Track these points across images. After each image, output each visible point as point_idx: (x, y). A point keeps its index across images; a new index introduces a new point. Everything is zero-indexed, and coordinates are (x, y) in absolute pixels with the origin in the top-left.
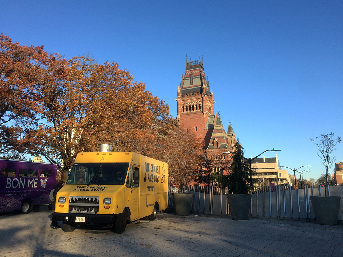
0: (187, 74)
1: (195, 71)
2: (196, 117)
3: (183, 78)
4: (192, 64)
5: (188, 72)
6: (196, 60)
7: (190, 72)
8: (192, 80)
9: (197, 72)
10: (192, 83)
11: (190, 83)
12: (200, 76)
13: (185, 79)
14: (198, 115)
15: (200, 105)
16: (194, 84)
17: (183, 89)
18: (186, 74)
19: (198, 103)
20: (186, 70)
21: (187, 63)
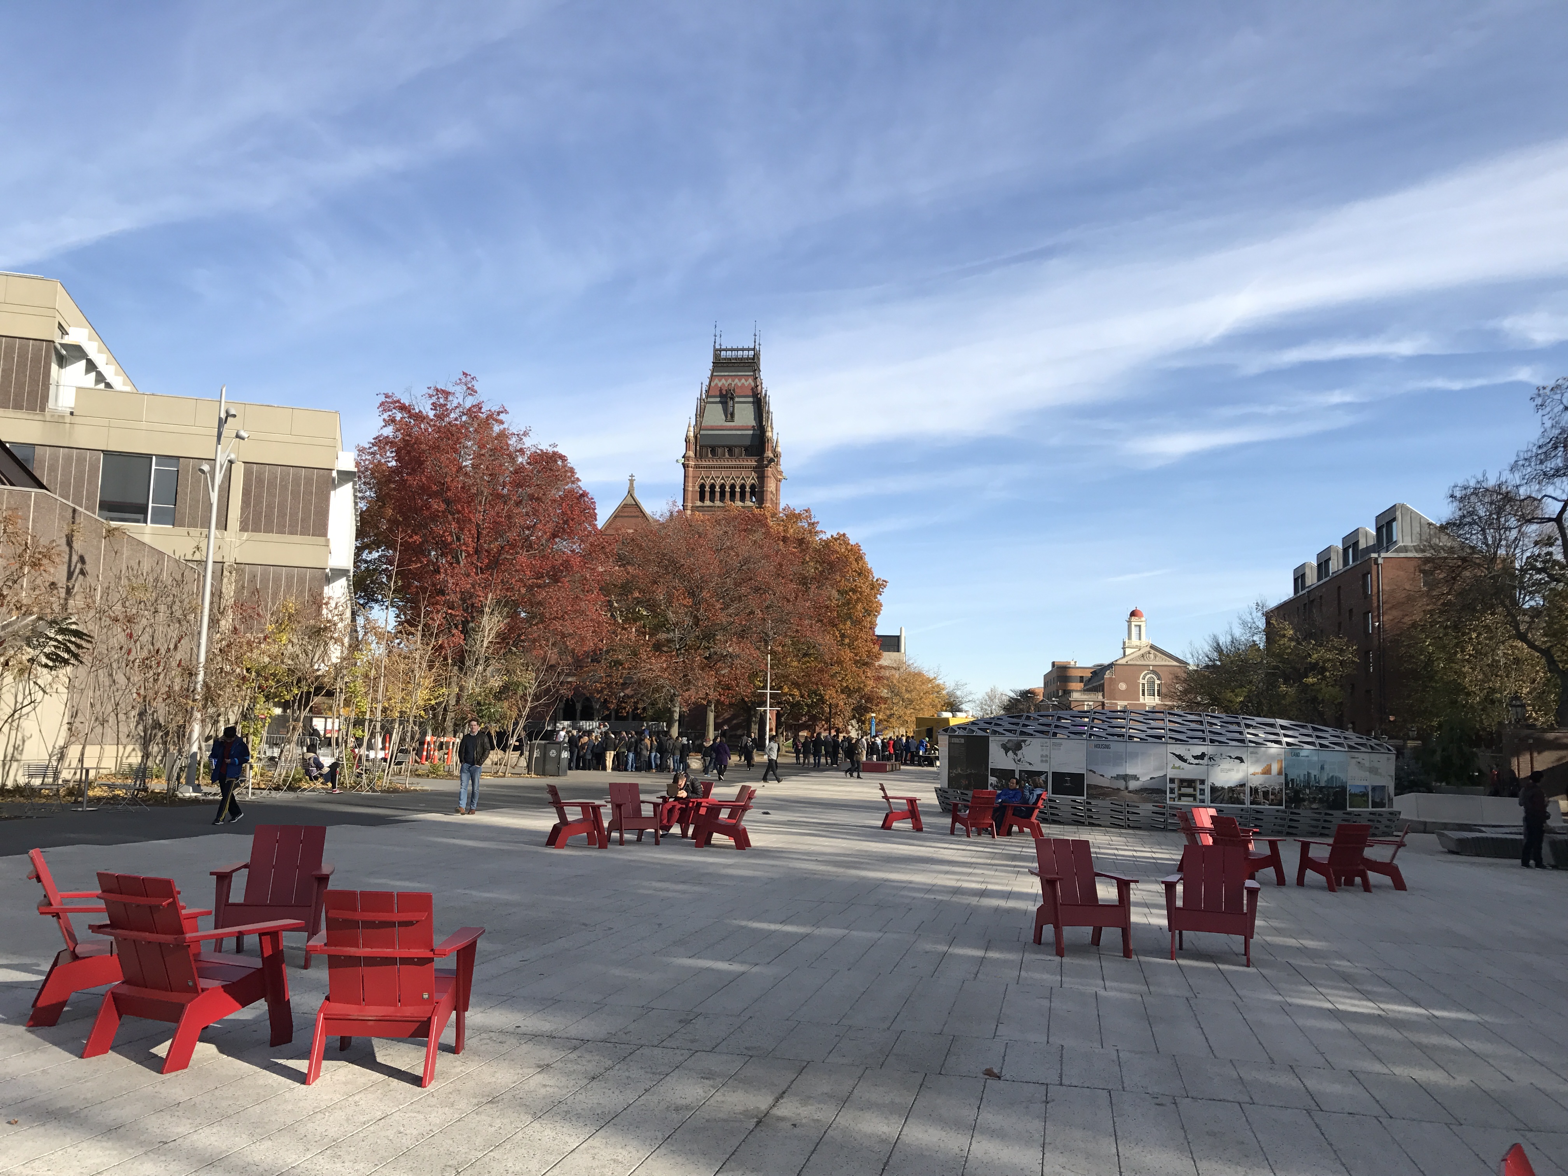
0: (716, 384)
1: (740, 380)
3: (704, 396)
4: (732, 357)
5: (720, 381)
6: (746, 347)
7: (723, 382)
8: (732, 407)
9: (746, 384)
10: (730, 415)
11: (724, 417)
12: (754, 400)
13: (710, 400)
15: (753, 487)
16: (738, 422)
17: (702, 432)
18: (712, 384)
19: (749, 482)
20: (714, 371)
21: (715, 350)
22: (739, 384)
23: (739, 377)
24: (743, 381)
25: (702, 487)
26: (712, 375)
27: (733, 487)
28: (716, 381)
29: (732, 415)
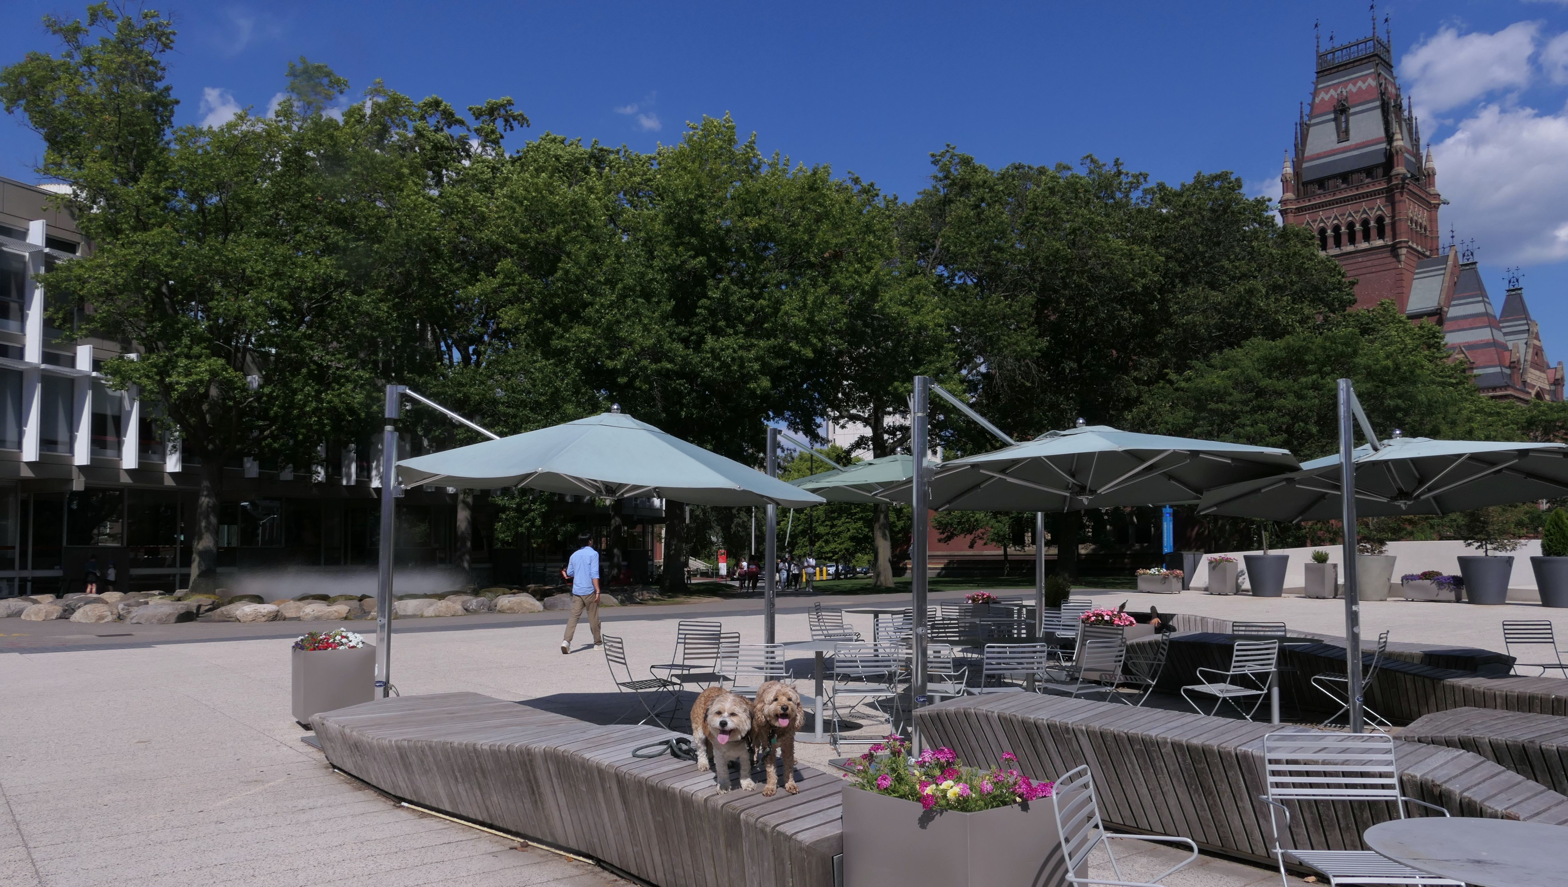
0: (1323, 99)
1: (1354, 84)
2: (1364, 270)
3: (1306, 119)
4: (1340, 58)
5: (1327, 93)
6: (1361, 39)
7: (1332, 92)
8: (1347, 122)
9: (1364, 87)
10: (1343, 134)
11: (1334, 137)
12: (1378, 103)
13: (1313, 121)
14: (1376, 262)
15: (1380, 220)
16: (1355, 137)
17: (1305, 165)
18: (1317, 100)
19: (1373, 214)
20: (1316, 84)
21: (1320, 56)
22: (1354, 90)
23: (1354, 81)
24: (1360, 83)
26: (1316, 89)
28: (1322, 95)
29: (1347, 132)
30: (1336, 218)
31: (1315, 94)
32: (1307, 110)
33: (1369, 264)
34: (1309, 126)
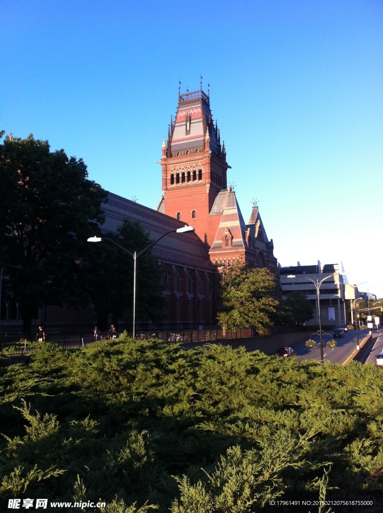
0: (180, 115)
1: (193, 110)
2: (194, 193)
3: (173, 123)
4: (189, 98)
5: (182, 113)
6: (195, 91)
7: (184, 113)
8: (190, 126)
9: (197, 112)
10: (188, 132)
11: (185, 133)
12: (201, 120)
13: (176, 125)
15: (200, 171)
16: (192, 134)
17: (172, 144)
18: (178, 116)
19: (197, 169)
20: (178, 108)
21: (180, 97)
22: (193, 113)
23: (193, 109)
24: (195, 110)
25: (172, 176)
26: (178, 111)
27: (189, 173)
28: (180, 113)
29: (190, 131)
30: (183, 169)
31: (177, 113)
32: (174, 119)
33: (196, 190)
34: (174, 126)
